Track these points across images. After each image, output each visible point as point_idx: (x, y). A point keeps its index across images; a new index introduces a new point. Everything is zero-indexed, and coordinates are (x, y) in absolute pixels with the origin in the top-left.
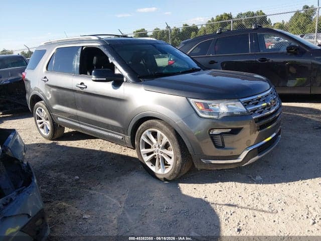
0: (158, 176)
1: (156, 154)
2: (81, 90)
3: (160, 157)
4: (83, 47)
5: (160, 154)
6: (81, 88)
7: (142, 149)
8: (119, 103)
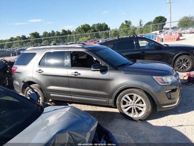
0: (134, 119)
1: (132, 107)
2: (75, 76)
3: (135, 108)
4: (71, 51)
5: (135, 107)
6: (75, 75)
7: (122, 105)
8: (106, 82)
